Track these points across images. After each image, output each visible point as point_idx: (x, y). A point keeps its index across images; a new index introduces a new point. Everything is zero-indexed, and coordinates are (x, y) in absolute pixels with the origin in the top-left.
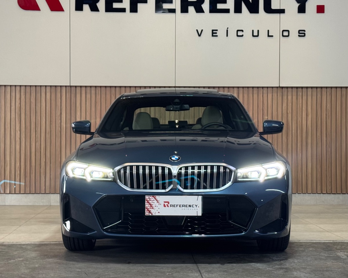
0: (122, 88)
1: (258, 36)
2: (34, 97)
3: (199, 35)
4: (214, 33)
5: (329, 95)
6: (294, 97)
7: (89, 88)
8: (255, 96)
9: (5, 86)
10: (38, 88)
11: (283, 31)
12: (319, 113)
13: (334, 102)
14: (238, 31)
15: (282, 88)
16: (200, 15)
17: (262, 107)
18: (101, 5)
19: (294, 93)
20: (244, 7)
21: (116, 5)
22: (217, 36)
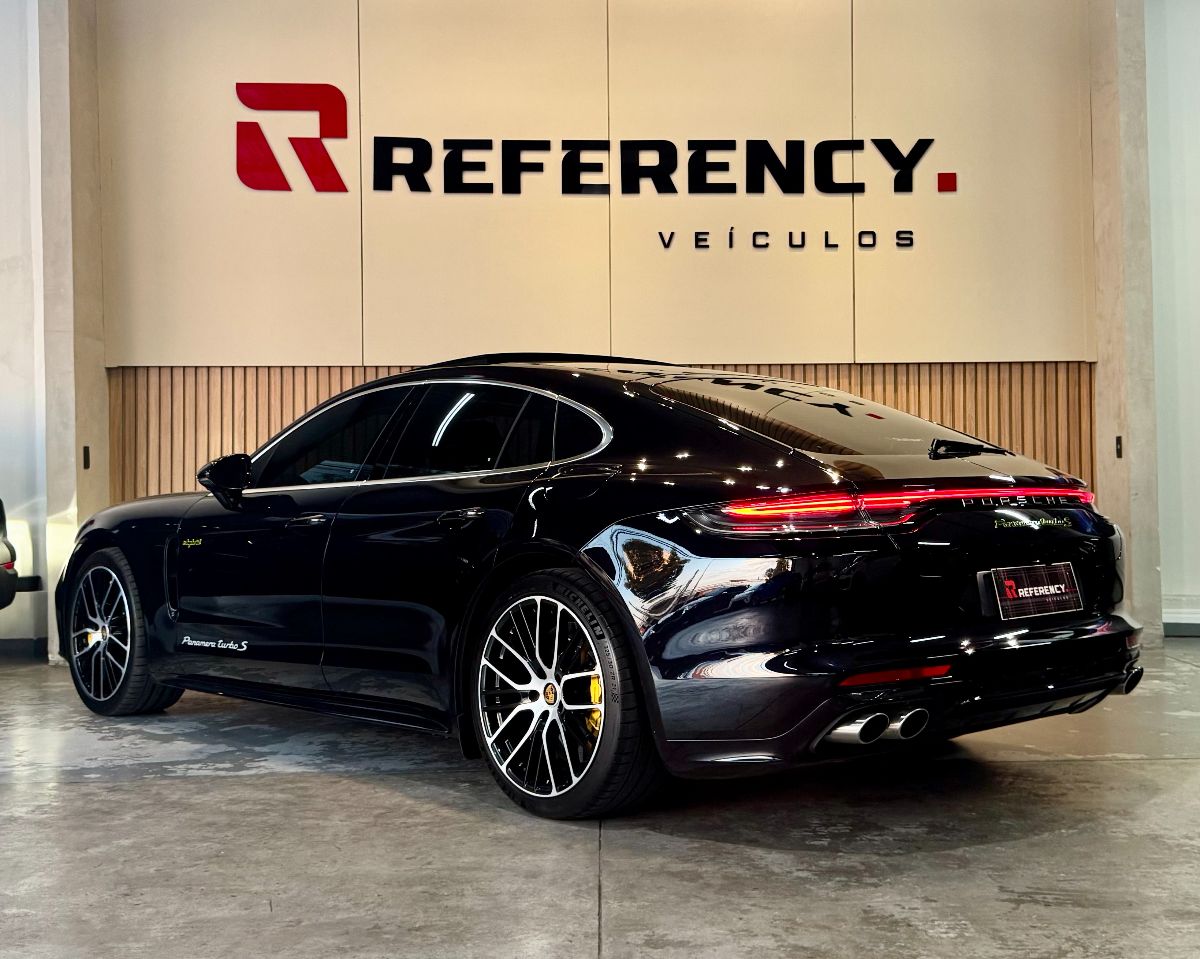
1: (802, 245)
3: (667, 245)
4: (700, 240)
6: (890, 389)
10: (288, 373)
11: (862, 234)
13: (982, 396)
14: (755, 234)
15: (861, 365)
16: (667, 197)
18: (435, 176)
19: (890, 378)
20: (769, 180)
21: (469, 177)
22: (707, 246)
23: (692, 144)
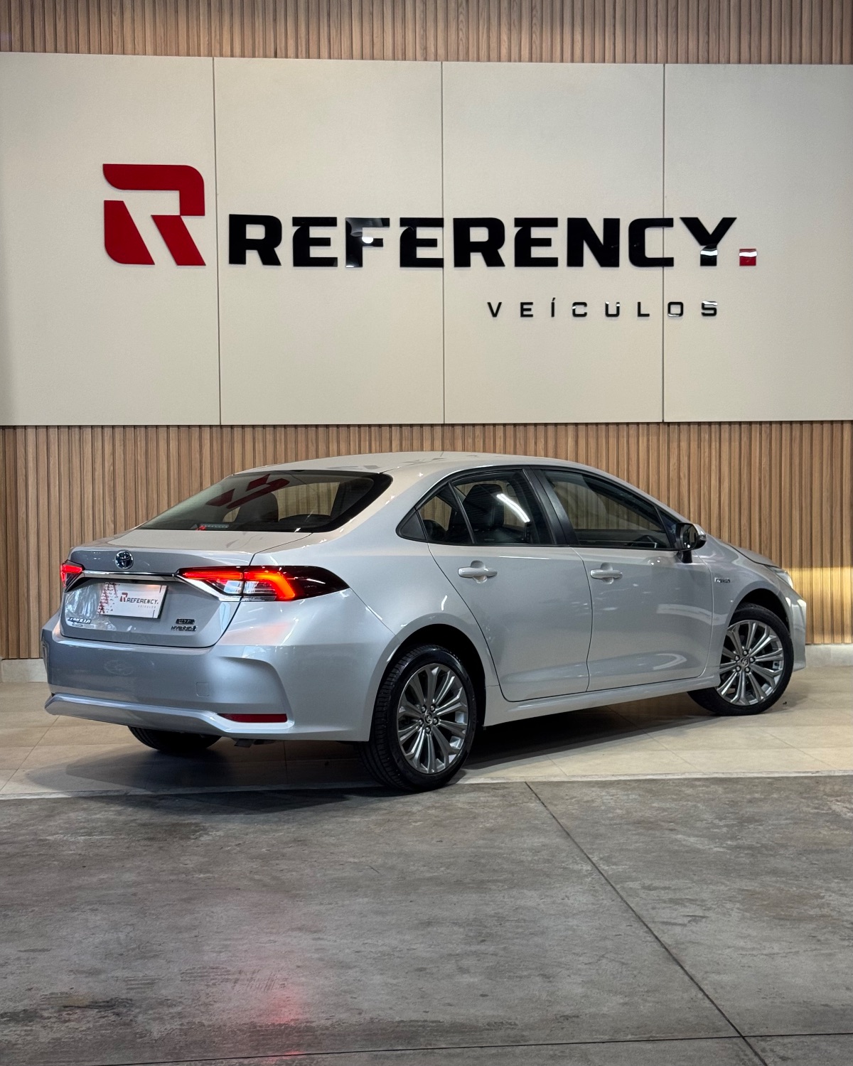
0: (330, 428)
1: (617, 315)
2: (144, 449)
3: (495, 315)
4: (525, 310)
5: (767, 438)
6: (694, 445)
7: (261, 429)
8: (612, 441)
9: (80, 427)
10: (152, 432)
11: (670, 304)
12: (745, 475)
13: (776, 452)
14: (575, 304)
15: (669, 424)
16: (495, 270)
17: (626, 466)
18: (285, 250)
19: (694, 436)
20: (588, 254)
21: (315, 252)
22: (531, 316)
23: (518, 222)
